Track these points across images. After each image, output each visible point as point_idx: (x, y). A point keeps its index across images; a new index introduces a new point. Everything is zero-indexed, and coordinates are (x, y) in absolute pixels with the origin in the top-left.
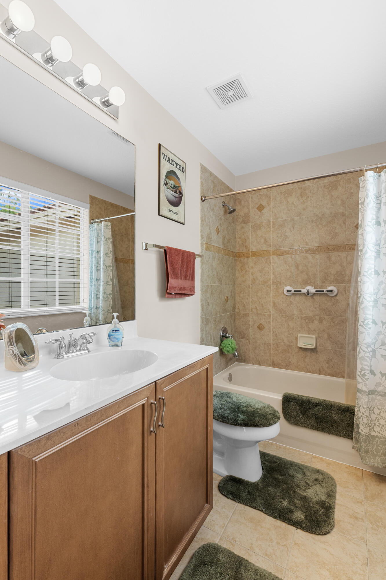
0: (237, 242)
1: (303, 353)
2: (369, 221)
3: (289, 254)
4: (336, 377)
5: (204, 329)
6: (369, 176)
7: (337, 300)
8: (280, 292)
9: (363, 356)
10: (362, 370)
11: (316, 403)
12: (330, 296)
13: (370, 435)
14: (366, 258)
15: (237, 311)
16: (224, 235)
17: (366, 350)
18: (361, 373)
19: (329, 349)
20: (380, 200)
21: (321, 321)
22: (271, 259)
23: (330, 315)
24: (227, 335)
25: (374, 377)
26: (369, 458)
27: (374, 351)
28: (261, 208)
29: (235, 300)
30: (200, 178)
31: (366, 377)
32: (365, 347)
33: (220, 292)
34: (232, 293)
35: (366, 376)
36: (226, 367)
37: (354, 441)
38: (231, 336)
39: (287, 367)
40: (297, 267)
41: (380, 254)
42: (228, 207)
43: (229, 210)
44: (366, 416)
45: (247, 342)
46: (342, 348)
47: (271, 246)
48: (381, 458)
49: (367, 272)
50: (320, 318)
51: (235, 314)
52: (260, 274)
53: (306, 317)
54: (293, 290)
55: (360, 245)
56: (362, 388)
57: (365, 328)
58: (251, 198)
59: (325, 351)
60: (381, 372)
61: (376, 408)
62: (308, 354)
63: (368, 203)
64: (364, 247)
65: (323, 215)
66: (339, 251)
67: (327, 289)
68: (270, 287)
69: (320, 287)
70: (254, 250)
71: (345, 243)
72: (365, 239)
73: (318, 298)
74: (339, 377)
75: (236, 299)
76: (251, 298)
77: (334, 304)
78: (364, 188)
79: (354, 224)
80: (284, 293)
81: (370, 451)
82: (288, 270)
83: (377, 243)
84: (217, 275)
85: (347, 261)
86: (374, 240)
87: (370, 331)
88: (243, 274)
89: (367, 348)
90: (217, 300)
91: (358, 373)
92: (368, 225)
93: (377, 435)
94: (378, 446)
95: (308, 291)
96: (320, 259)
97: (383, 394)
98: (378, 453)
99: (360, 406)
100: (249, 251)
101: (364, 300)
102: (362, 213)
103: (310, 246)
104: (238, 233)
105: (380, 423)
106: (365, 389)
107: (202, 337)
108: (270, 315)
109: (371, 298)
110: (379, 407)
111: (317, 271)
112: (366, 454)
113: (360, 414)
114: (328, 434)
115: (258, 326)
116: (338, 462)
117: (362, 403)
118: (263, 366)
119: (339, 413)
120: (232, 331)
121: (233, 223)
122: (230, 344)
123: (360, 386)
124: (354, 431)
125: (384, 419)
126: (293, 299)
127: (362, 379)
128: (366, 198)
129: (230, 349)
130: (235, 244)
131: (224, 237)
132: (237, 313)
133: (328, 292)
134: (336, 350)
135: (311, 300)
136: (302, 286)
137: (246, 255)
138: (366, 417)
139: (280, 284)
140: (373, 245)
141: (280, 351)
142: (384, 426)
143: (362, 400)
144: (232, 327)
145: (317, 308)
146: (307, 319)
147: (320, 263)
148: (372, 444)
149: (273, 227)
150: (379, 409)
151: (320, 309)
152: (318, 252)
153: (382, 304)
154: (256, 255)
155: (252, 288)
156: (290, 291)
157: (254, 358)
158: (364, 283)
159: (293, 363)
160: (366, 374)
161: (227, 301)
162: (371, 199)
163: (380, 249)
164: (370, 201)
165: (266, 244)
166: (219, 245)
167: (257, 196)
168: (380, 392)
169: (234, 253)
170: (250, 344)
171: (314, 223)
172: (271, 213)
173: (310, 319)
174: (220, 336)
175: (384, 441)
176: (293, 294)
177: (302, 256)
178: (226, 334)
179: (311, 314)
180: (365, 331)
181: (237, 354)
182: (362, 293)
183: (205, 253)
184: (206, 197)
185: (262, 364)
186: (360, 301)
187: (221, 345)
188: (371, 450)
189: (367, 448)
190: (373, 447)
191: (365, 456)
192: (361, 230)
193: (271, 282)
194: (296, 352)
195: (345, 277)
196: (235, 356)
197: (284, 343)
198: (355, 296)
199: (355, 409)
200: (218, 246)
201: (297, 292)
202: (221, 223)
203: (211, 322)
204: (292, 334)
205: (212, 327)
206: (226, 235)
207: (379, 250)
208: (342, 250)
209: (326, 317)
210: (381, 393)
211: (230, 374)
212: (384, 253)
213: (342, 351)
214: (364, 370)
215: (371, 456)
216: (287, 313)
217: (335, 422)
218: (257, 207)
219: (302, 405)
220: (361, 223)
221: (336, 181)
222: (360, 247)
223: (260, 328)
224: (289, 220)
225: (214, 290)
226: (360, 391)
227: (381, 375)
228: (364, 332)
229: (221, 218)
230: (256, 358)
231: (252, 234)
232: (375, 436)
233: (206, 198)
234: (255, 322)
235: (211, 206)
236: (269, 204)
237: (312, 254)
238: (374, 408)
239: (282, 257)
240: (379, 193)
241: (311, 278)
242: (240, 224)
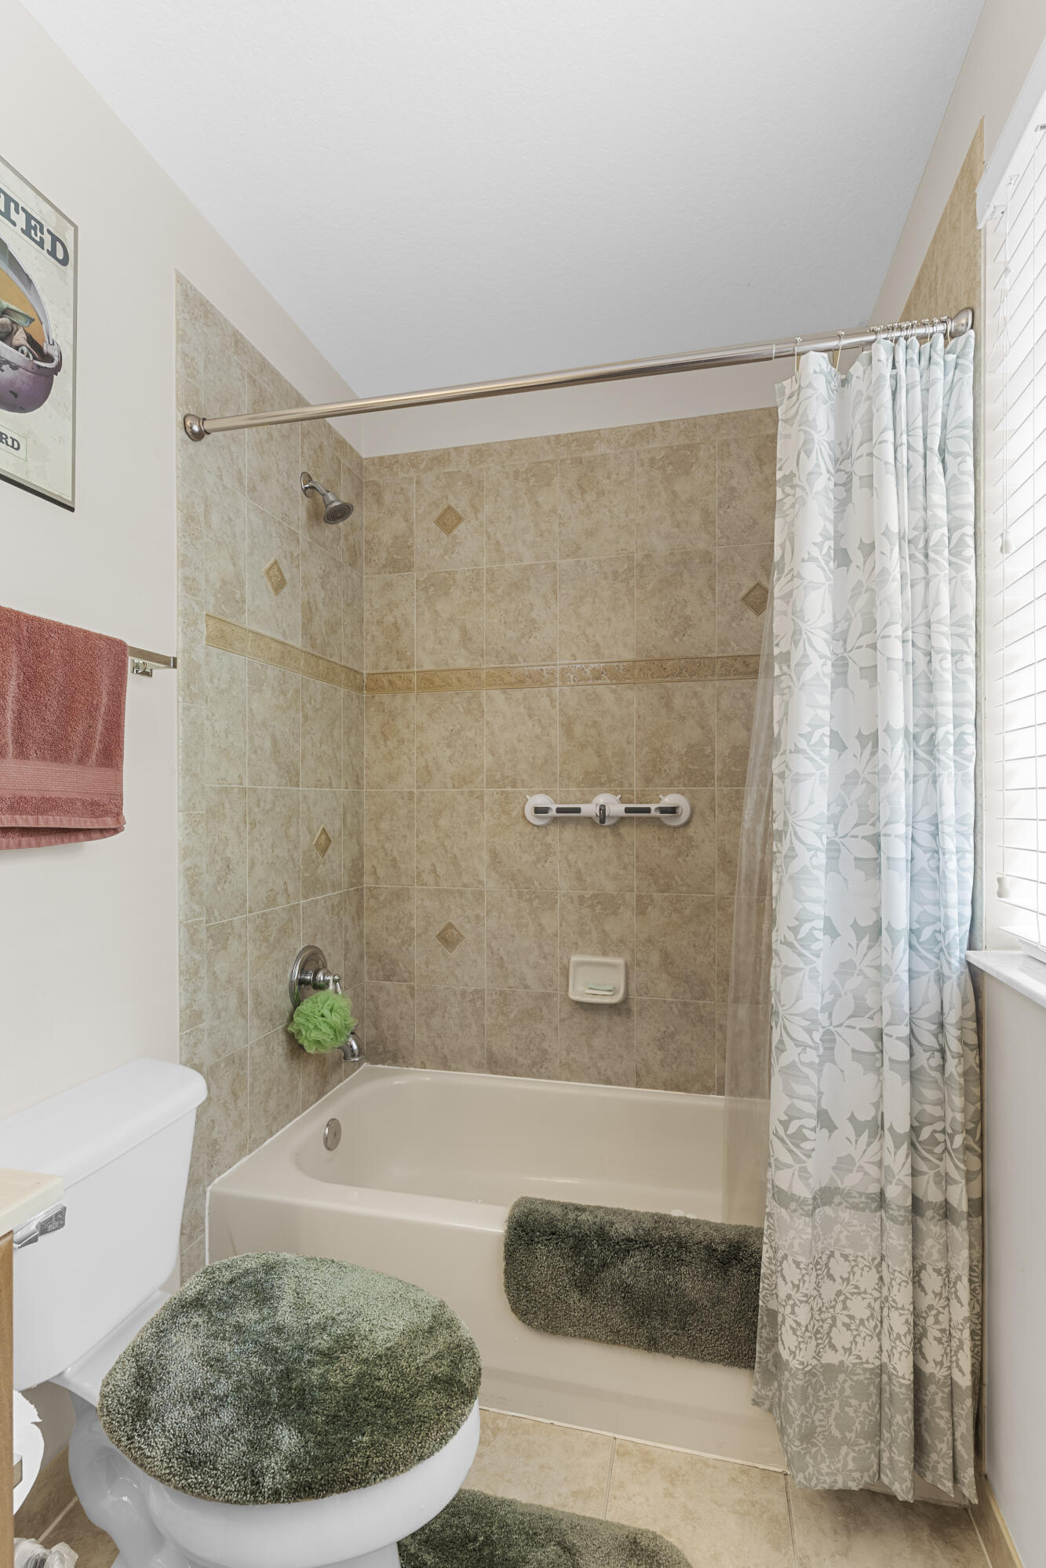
0: (369, 637)
1: (587, 1018)
2: (814, 544)
3: (543, 684)
4: (686, 1090)
5: (203, 972)
6: (815, 372)
7: (690, 839)
8: (514, 814)
9: (794, 1061)
10: (791, 1118)
11: (629, 1240)
12: (669, 827)
13: (819, 1365)
14: (803, 684)
15: (368, 881)
16: (309, 603)
17: (803, 1037)
18: (786, 1130)
19: (665, 1002)
20: (846, 473)
21: (641, 910)
22: (484, 699)
23: (667, 888)
24: (320, 976)
25: (830, 1136)
26: (815, 1458)
27: (829, 1039)
28: (448, 520)
29: (359, 843)
30: (178, 336)
31: (807, 1146)
32: (801, 1026)
33: (291, 817)
34: (349, 819)
35: (805, 1139)
36: (321, 1094)
37: (757, 1376)
38: (335, 981)
39: (534, 1070)
40: (568, 728)
41: (846, 673)
42: (323, 495)
43: (327, 506)
44: (806, 1295)
45: (404, 988)
46: (703, 995)
47: (482, 656)
48: (857, 1448)
49: (808, 737)
50: (638, 900)
51: (362, 895)
52: (448, 752)
53: (595, 896)
54: (554, 807)
55: (778, 636)
56: (791, 1186)
57: (800, 955)
58: (418, 483)
59: (654, 1007)
60: (852, 1114)
61: (837, 1254)
62: (603, 1020)
63: (810, 473)
64: (796, 643)
65: (648, 556)
66: (695, 678)
67: (658, 802)
68: (481, 797)
69: (637, 798)
70: (426, 668)
71: (714, 652)
72: (802, 610)
73: (632, 834)
74: (696, 1093)
75: (366, 840)
76: (417, 837)
77: (679, 853)
78: (792, 425)
79: (740, 590)
80: (524, 817)
81: (819, 1430)
82: (538, 737)
83: (838, 631)
84: (276, 751)
85: (718, 710)
86: (827, 619)
87: (819, 963)
88: (390, 753)
89: (809, 1032)
90: (273, 846)
91: (774, 1124)
92: (812, 559)
93: (842, 1362)
94: (845, 1403)
95: (602, 808)
96: (639, 704)
97: (862, 1203)
98: (847, 1433)
99: (785, 1257)
100: (411, 670)
101: (796, 843)
102: (787, 515)
103: (609, 660)
104: (372, 606)
105: (851, 1313)
106: (803, 1192)
107: (189, 1006)
108: (481, 894)
109: (821, 838)
110: (848, 1251)
111: (628, 743)
112: (805, 1446)
113: (783, 1290)
114: (669, 1357)
115: (441, 933)
116: (703, 1454)
117: (791, 1246)
118: (457, 1070)
119: (707, 1272)
120: (345, 955)
121: (350, 565)
122: (326, 1012)
123: (782, 1179)
124: (758, 1338)
125: (864, 1299)
126: (554, 836)
127: (790, 1151)
128: (803, 454)
129: (325, 1034)
130: (362, 645)
131: (309, 610)
132: (369, 888)
133: (661, 813)
134: (685, 1004)
135: (610, 838)
136: (583, 794)
137: (399, 683)
138: (807, 1302)
139: (513, 787)
140: (828, 637)
141: (512, 1016)
142: (864, 1326)
143: (792, 1233)
144: (347, 943)
145: (630, 867)
146: (599, 903)
147: (639, 716)
148: (825, 1400)
149: (490, 590)
150: (846, 1257)
151: (638, 871)
152: (632, 681)
153: (856, 859)
154: (432, 683)
155: (419, 801)
156: (545, 810)
157: (427, 1046)
158: (796, 780)
159: (556, 1055)
160: (806, 1132)
161: (324, 845)
162: (820, 458)
163: (845, 655)
164: (817, 465)
165: (467, 649)
166: (284, 634)
167: (438, 478)
168: (849, 1195)
169: (358, 676)
170: (413, 996)
171: (621, 581)
172: (485, 539)
173: (606, 905)
174: (291, 981)
175: (866, 1382)
176: (555, 820)
177: (584, 691)
178: (316, 974)
179: (610, 888)
180: (802, 965)
181: (355, 1047)
182: (790, 818)
183: (207, 655)
184: (204, 419)
185: (453, 1065)
186: (780, 847)
187: (291, 1019)
188: (821, 1426)
189: (810, 1420)
190: (829, 1411)
191: (803, 1452)
192: (783, 580)
193: (482, 780)
194: (564, 1016)
195: (712, 763)
196: (349, 1054)
197: (526, 987)
198: (760, 828)
199: (759, 1251)
200: (281, 639)
201: (568, 814)
202: (295, 554)
203: (240, 936)
204: (550, 957)
205: (245, 954)
206: (321, 606)
207: (844, 658)
208: (706, 676)
209: (656, 895)
210: (855, 1197)
211: (333, 1120)
212: (861, 669)
213: (704, 1006)
214: (800, 1119)
215: (823, 1450)
216: (536, 884)
217: (692, 1309)
218: (436, 514)
219: (578, 1254)
220: (783, 554)
221: (688, 447)
222: (777, 645)
223: (448, 939)
224: (543, 567)
225: (256, 810)
226: (784, 1198)
227: (854, 1127)
228: (798, 970)
229: (293, 534)
230: (433, 1043)
231: (421, 610)
232: (834, 1365)
233: (207, 426)
234: (431, 920)
235: (240, 472)
236: (476, 511)
237: (614, 687)
238: (829, 1258)
239: (518, 694)
240: (844, 447)
241: (611, 767)
242: (379, 573)
